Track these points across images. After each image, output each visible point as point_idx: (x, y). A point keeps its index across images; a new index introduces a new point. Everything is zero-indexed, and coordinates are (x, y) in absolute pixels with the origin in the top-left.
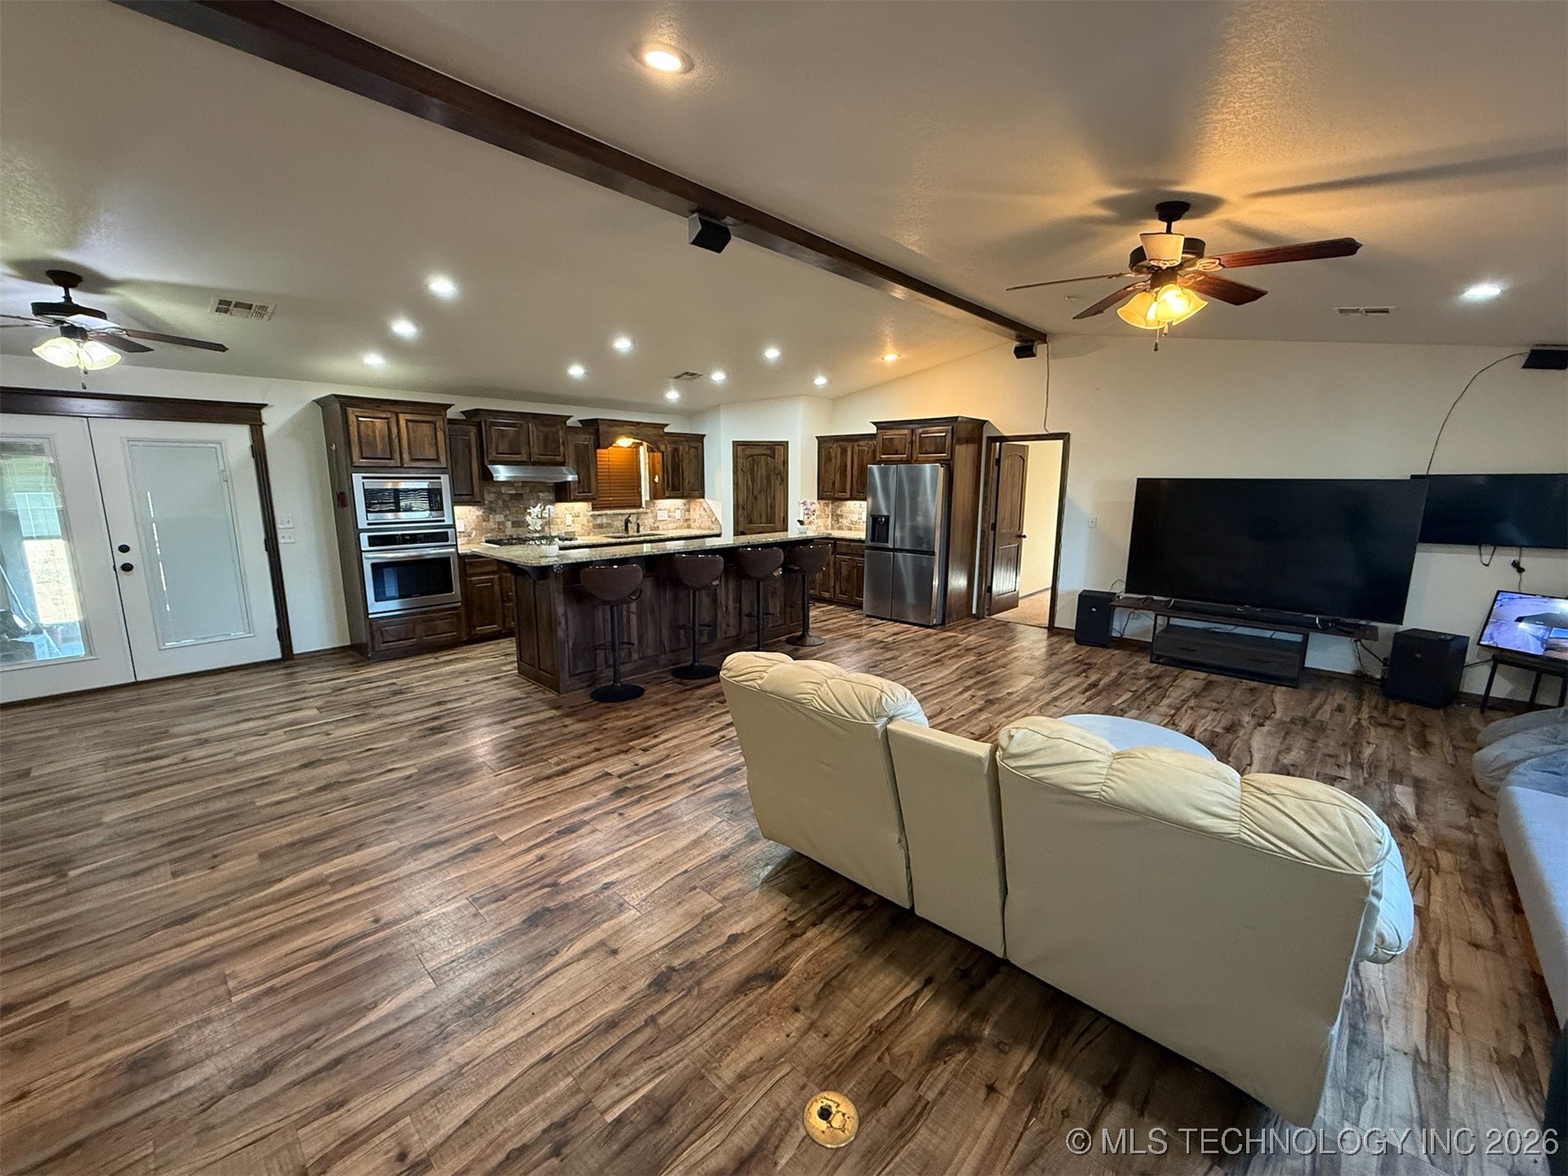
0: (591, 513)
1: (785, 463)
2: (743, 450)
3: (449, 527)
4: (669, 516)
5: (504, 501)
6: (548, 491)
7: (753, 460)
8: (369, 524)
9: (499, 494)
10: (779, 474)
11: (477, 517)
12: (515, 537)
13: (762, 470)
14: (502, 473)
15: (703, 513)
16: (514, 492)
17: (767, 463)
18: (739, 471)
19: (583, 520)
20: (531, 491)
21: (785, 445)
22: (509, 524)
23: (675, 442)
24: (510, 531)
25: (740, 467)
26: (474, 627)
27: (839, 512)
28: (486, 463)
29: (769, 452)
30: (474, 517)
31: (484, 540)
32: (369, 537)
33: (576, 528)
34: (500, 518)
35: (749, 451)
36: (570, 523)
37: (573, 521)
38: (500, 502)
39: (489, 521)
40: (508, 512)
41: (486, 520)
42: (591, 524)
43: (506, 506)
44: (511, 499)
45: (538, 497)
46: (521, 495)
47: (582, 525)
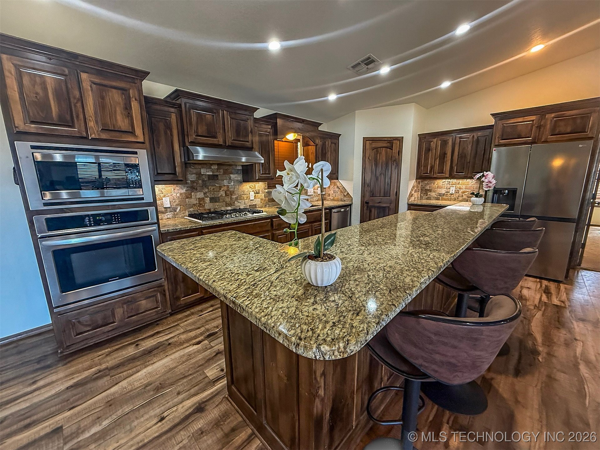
0: (266, 191)
1: (400, 152)
2: (371, 144)
3: (149, 204)
4: (314, 192)
5: (203, 181)
6: (237, 173)
7: (377, 151)
8: (45, 204)
9: (199, 175)
10: (395, 160)
11: (181, 194)
12: (212, 210)
13: (383, 158)
14: (201, 154)
15: (337, 190)
16: (211, 173)
17: (386, 153)
18: (367, 159)
19: (261, 195)
20: (225, 173)
21: (400, 140)
22: (207, 200)
23: (324, 138)
24: (208, 205)
25: (367, 155)
26: (178, 298)
27: (428, 188)
28: (187, 144)
29: (389, 145)
30: (178, 195)
31: (187, 214)
32: (47, 220)
33: (257, 202)
34: (200, 195)
35: (375, 145)
36: (253, 199)
37: (255, 196)
38: (200, 181)
39: (191, 197)
40: (207, 190)
41: (189, 196)
42: (267, 199)
43: (204, 185)
44: (209, 179)
45: (230, 178)
46: (217, 176)
47: (261, 199)
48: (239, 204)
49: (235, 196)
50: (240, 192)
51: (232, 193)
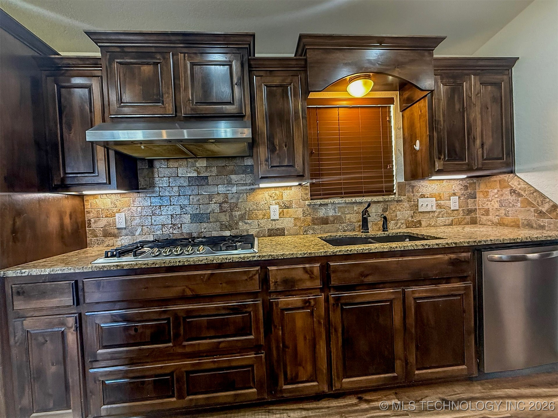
0: (307, 202)
4: (439, 206)
5: (181, 187)
6: (244, 172)
11: (144, 208)
20: (220, 173)
23: (455, 76)
33: (287, 223)
36: (277, 217)
37: (281, 214)
38: (175, 188)
41: (155, 212)
42: (309, 218)
45: (230, 181)
46: (206, 178)
47: (295, 219)
48: (246, 227)
49: (239, 213)
50: (250, 205)
51: (234, 207)
